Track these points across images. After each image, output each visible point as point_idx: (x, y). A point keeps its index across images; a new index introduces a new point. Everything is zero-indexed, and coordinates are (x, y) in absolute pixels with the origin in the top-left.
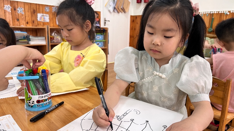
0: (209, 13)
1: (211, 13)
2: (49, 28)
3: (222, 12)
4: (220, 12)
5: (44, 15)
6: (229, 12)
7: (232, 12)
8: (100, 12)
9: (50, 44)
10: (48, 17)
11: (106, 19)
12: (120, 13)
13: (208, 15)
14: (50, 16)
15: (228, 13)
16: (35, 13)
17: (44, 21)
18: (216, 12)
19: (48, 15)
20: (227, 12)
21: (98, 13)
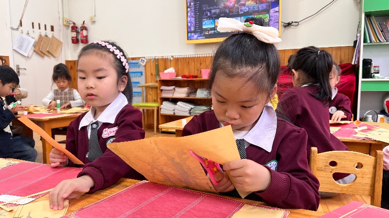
0: (154, 58)
1: (156, 58)
3: (166, 57)
4: (164, 57)
6: (172, 57)
7: (174, 57)
8: (8, 57)
11: (20, 67)
12: (46, 58)
13: (153, 60)
15: (172, 59)
18: (160, 58)
20: (170, 57)
21: (4, 58)
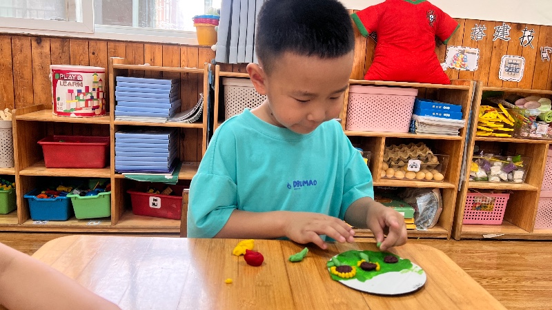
2: (481, 88)
5: (467, 49)
9: (474, 139)
10: (477, 57)
14: (481, 55)
17: (462, 69)
19: (477, 51)
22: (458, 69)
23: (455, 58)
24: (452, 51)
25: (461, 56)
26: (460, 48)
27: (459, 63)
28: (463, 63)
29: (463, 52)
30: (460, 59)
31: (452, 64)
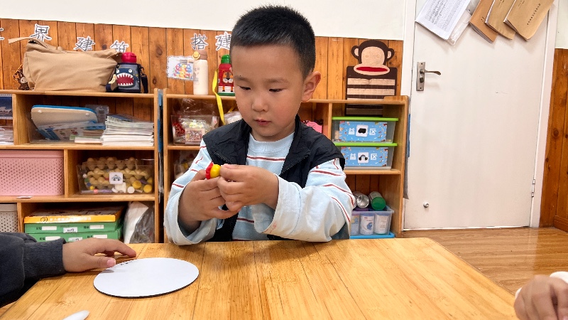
2: (165, 97)
8: (402, 42)
9: (167, 147)
16: (160, 55)
17: (186, 79)
21: (390, 46)
22: (182, 78)
23: (178, 69)
24: (173, 62)
25: (184, 66)
26: (181, 58)
27: (183, 72)
28: (187, 73)
29: (185, 62)
30: (183, 69)
31: (175, 75)
